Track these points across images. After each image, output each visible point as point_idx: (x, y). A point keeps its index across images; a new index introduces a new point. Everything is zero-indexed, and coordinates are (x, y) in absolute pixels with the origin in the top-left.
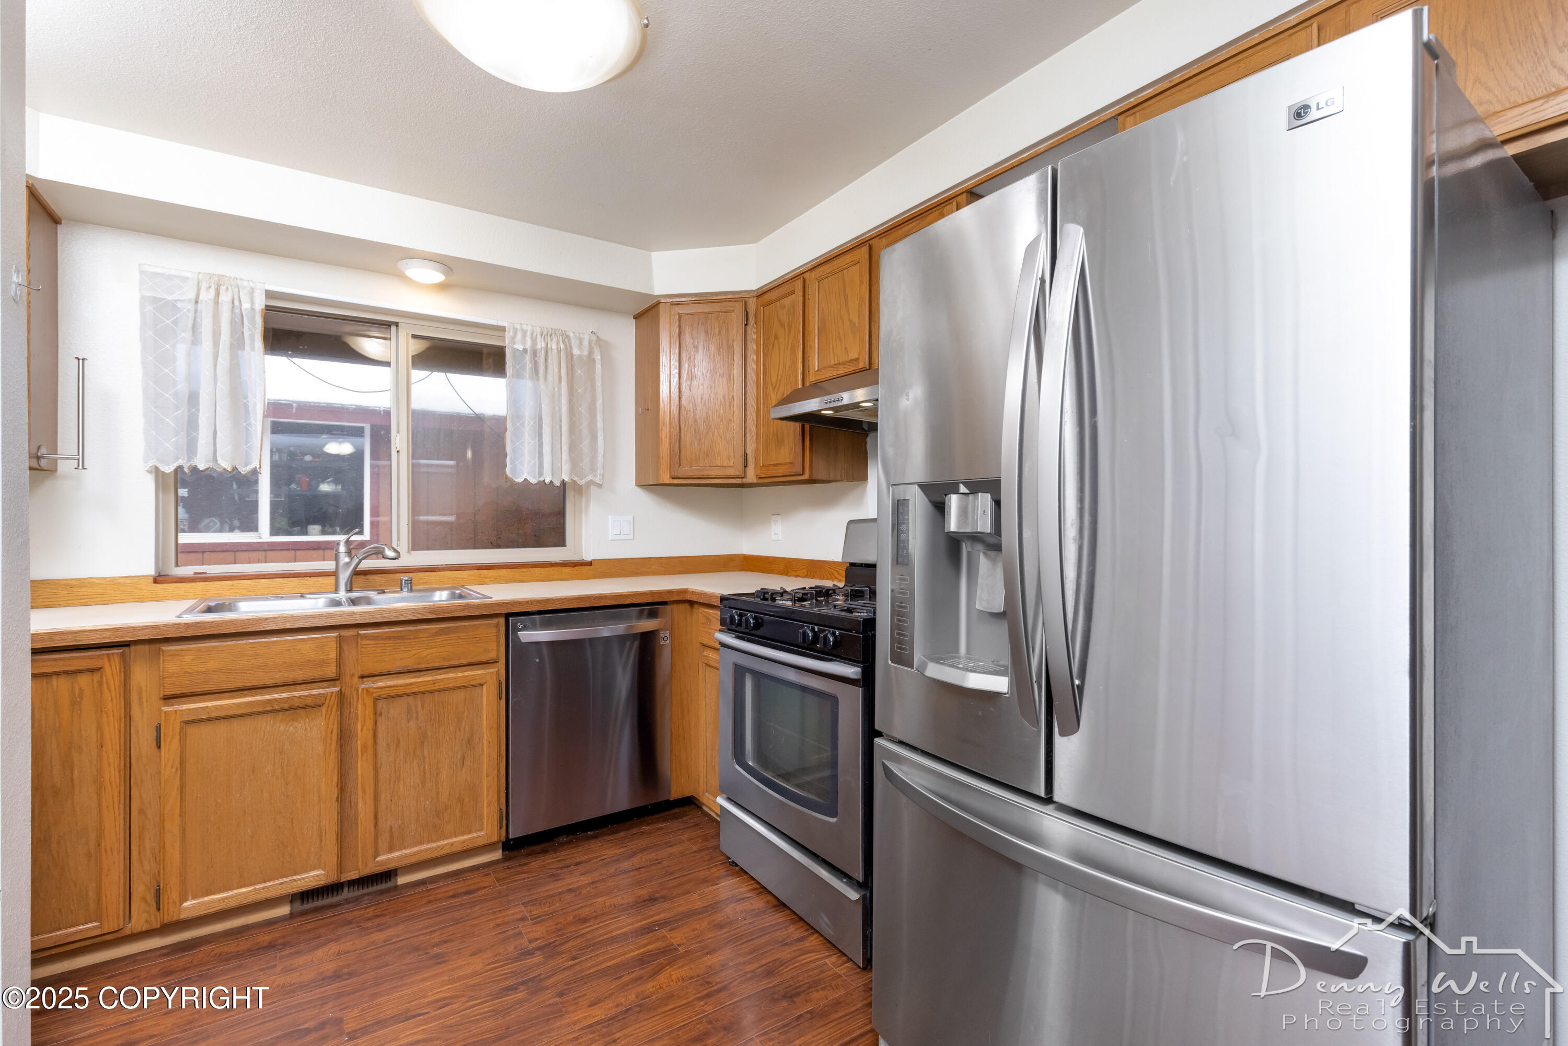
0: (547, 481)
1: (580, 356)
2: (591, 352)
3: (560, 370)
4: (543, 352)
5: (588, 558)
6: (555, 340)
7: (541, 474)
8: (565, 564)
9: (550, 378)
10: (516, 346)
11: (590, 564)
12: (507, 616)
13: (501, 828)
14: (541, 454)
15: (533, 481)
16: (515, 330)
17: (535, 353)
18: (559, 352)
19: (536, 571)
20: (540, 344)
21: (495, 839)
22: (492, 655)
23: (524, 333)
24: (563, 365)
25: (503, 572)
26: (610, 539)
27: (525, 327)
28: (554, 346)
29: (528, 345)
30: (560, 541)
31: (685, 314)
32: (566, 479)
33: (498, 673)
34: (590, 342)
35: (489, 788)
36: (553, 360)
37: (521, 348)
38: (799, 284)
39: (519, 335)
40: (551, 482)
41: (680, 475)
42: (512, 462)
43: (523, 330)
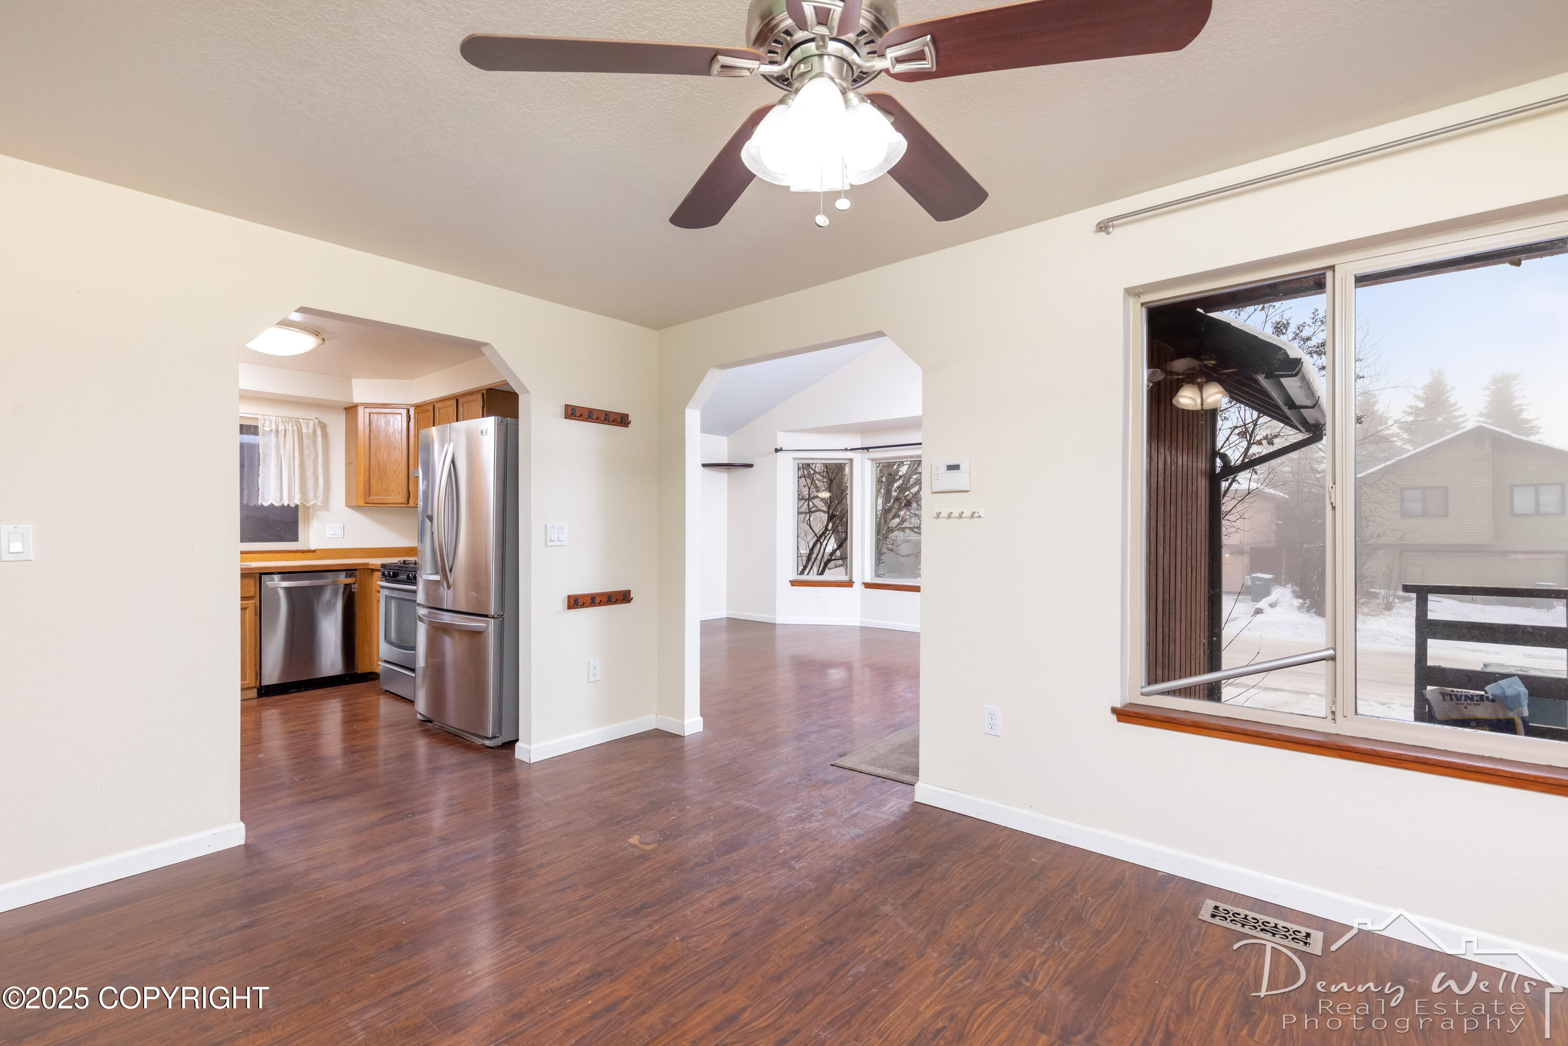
0: (286, 504)
1: (308, 434)
2: (315, 431)
3: (294, 442)
4: (283, 432)
5: (313, 548)
6: (290, 425)
7: (281, 499)
8: (297, 551)
9: (287, 446)
10: (265, 429)
11: (314, 551)
12: (261, 574)
13: (257, 680)
14: (281, 489)
15: (276, 504)
16: (265, 420)
17: (277, 432)
18: (293, 431)
19: (279, 555)
20: (281, 427)
21: (254, 685)
22: (252, 594)
23: (271, 421)
24: (296, 439)
25: (257, 555)
26: (328, 537)
27: (271, 417)
28: (290, 428)
29: (274, 427)
30: (295, 538)
31: (373, 413)
32: (298, 504)
33: (255, 603)
34: (314, 426)
35: (250, 660)
36: (289, 435)
37: (269, 430)
38: (431, 408)
39: (267, 422)
40: (288, 505)
41: (369, 502)
42: (263, 493)
43: (269, 419)
